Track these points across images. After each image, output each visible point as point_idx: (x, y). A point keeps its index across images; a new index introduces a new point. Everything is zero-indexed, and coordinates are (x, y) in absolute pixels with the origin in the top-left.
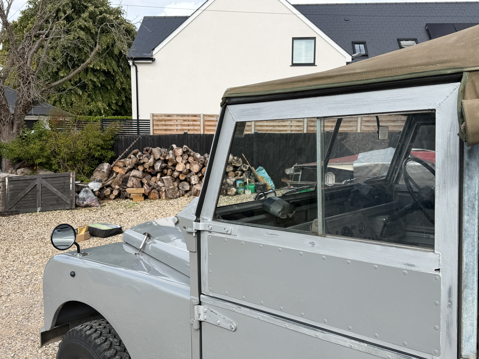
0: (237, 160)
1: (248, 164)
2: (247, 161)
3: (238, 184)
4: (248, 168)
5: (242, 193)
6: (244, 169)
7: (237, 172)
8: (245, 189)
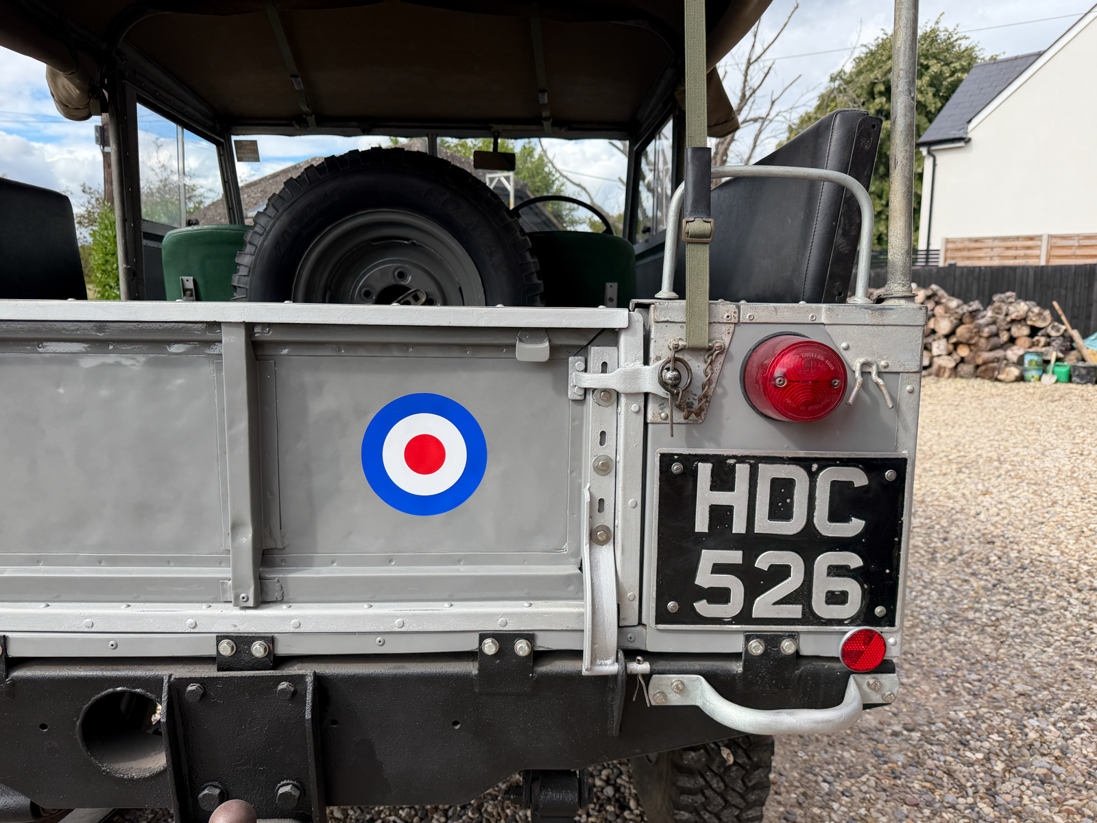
0: (1040, 314)
1: (1063, 324)
2: (1063, 318)
3: (1026, 362)
4: (1062, 331)
5: (1032, 380)
6: (1053, 333)
7: (1036, 338)
8: (1045, 371)
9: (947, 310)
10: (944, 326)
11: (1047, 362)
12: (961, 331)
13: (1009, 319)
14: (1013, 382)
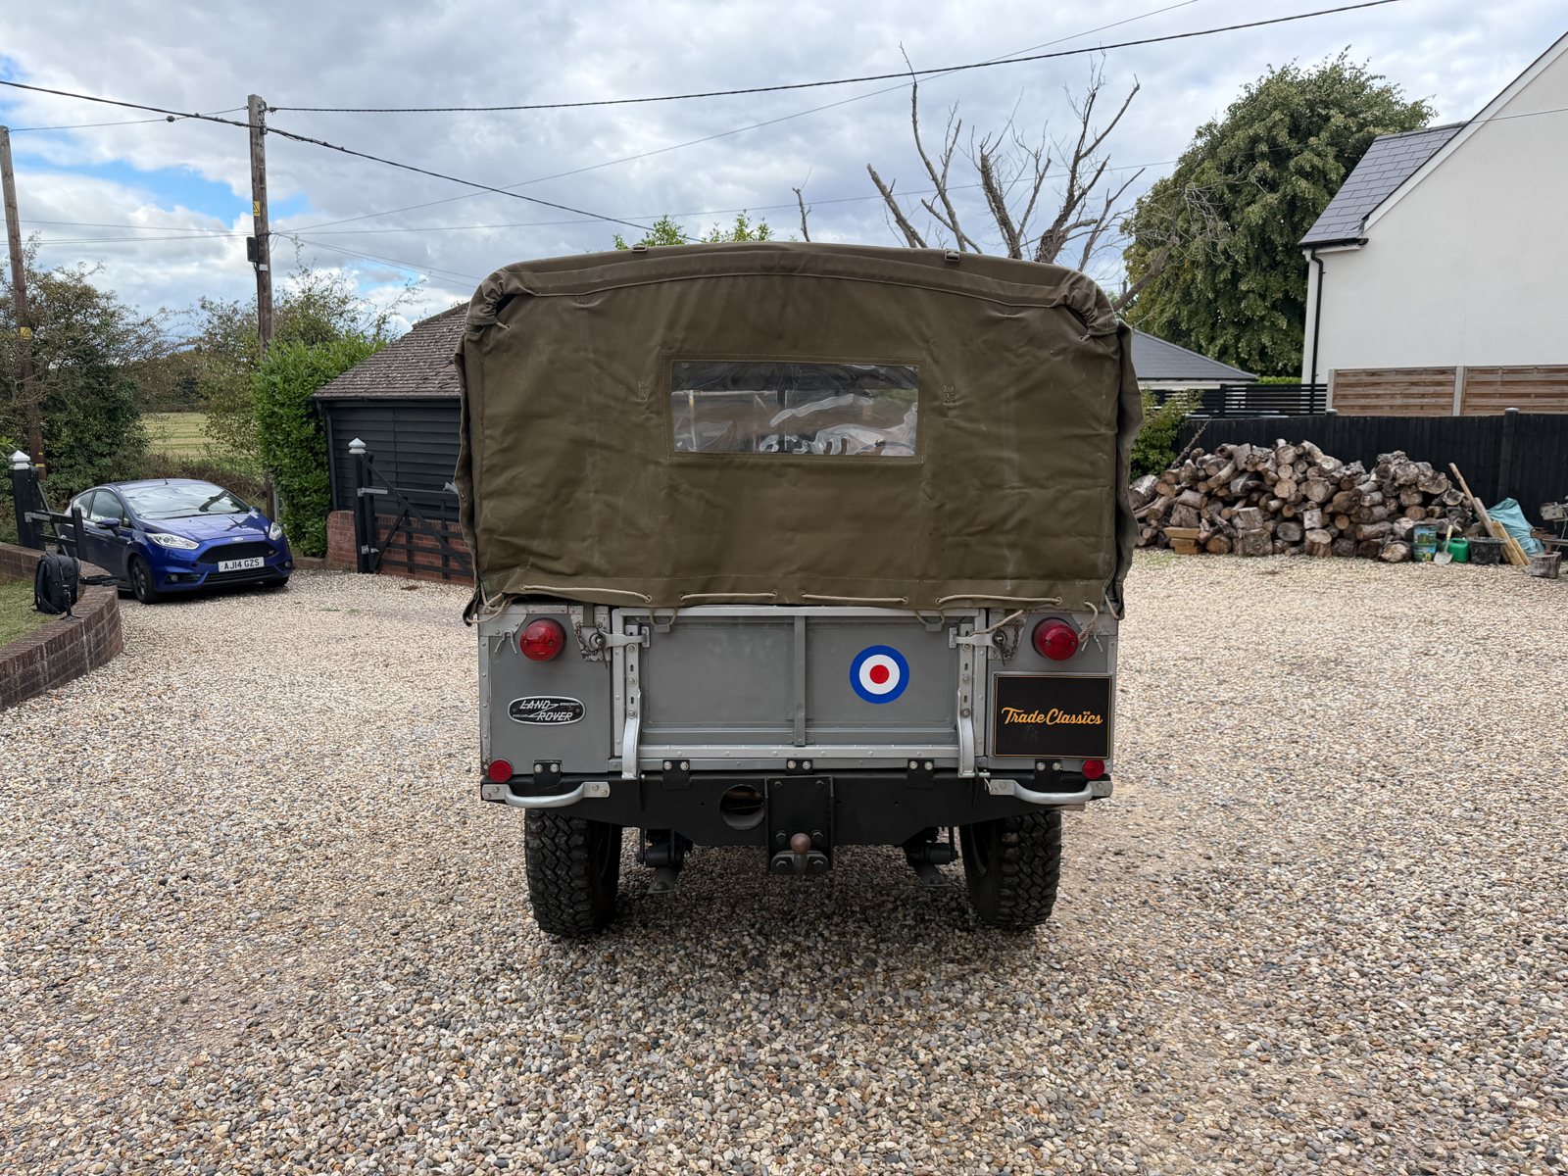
0: (1434, 478)
3: (1416, 537)
4: (1460, 499)
5: (1423, 559)
7: (1430, 508)
8: (1438, 549)
9: (1322, 472)
10: (1318, 493)
11: (1441, 537)
12: (1338, 498)
13: (1396, 484)
14: (1399, 562)
